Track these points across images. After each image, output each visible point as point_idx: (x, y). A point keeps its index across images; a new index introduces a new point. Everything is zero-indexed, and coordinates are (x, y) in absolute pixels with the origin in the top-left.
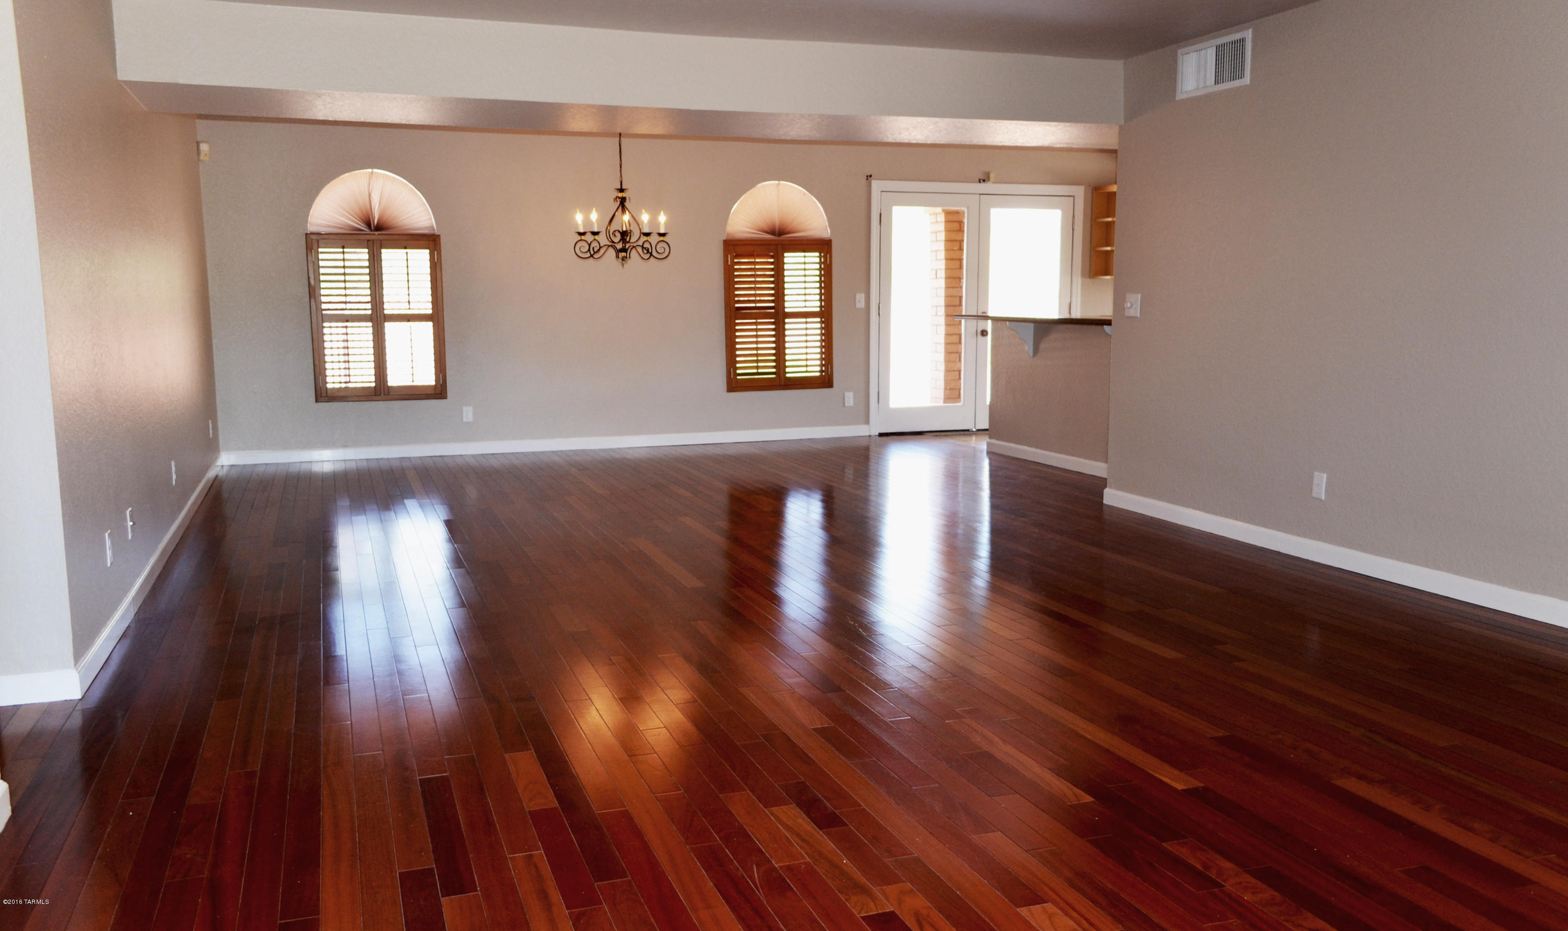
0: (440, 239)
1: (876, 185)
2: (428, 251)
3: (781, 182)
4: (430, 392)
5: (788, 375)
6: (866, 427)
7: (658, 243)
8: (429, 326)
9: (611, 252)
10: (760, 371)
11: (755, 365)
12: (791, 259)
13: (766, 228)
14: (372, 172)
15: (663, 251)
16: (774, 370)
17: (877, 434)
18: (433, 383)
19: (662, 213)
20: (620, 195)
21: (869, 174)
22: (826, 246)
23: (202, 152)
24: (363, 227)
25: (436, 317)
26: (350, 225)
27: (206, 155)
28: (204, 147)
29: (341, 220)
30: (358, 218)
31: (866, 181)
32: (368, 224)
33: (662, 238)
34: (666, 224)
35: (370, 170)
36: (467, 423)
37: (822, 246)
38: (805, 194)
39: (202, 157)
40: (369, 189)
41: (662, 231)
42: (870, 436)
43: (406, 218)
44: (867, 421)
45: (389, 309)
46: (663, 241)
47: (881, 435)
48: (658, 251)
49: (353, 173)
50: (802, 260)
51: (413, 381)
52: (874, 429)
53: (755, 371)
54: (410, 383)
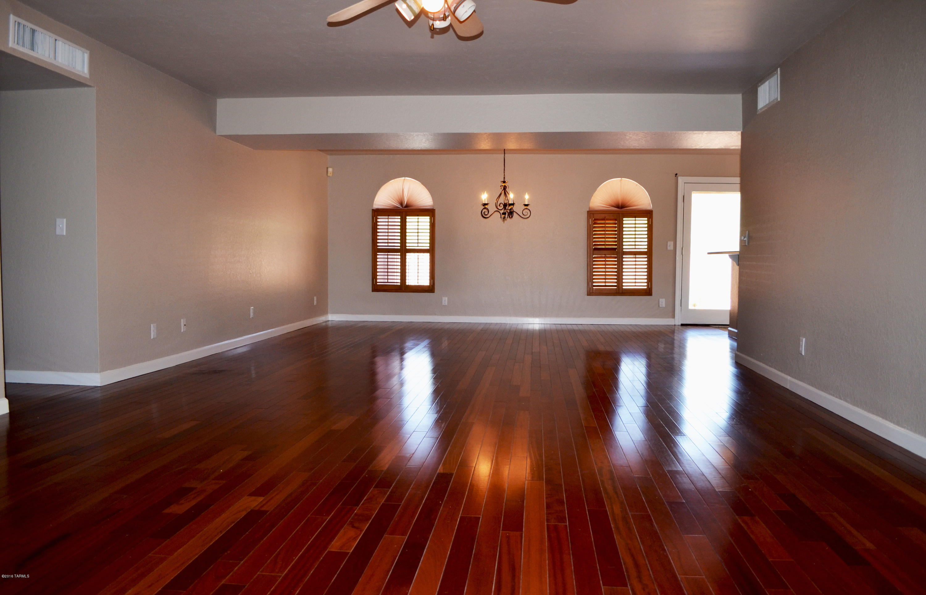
0: (435, 211)
1: (681, 180)
2: (429, 217)
3: (623, 179)
4: (426, 289)
5: (624, 287)
6: (673, 319)
7: (524, 209)
8: (427, 256)
9: (498, 214)
10: (607, 284)
11: (604, 281)
12: (628, 222)
13: (613, 204)
14: (404, 179)
15: (527, 214)
16: (616, 284)
17: (680, 324)
18: (428, 284)
19: (527, 193)
20: (503, 184)
21: (676, 174)
22: (649, 214)
23: (329, 172)
24: (399, 206)
25: (431, 251)
26: (394, 205)
27: (330, 173)
28: (330, 170)
29: (390, 203)
30: (395, 200)
31: (675, 177)
32: (401, 204)
33: (526, 207)
34: (529, 200)
35: (404, 178)
36: (444, 306)
37: (647, 214)
38: (637, 185)
39: (329, 175)
40: (403, 188)
41: (526, 203)
42: (675, 325)
43: (420, 201)
44: (673, 317)
45: (409, 246)
46: (527, 209)
47: (682, 325)
48: (523, 213)
49: (396, 179)
50: (634, 222)
51: (418, 283)
52: (678, 321)
53: (604, 284)
54: (417, 284)
